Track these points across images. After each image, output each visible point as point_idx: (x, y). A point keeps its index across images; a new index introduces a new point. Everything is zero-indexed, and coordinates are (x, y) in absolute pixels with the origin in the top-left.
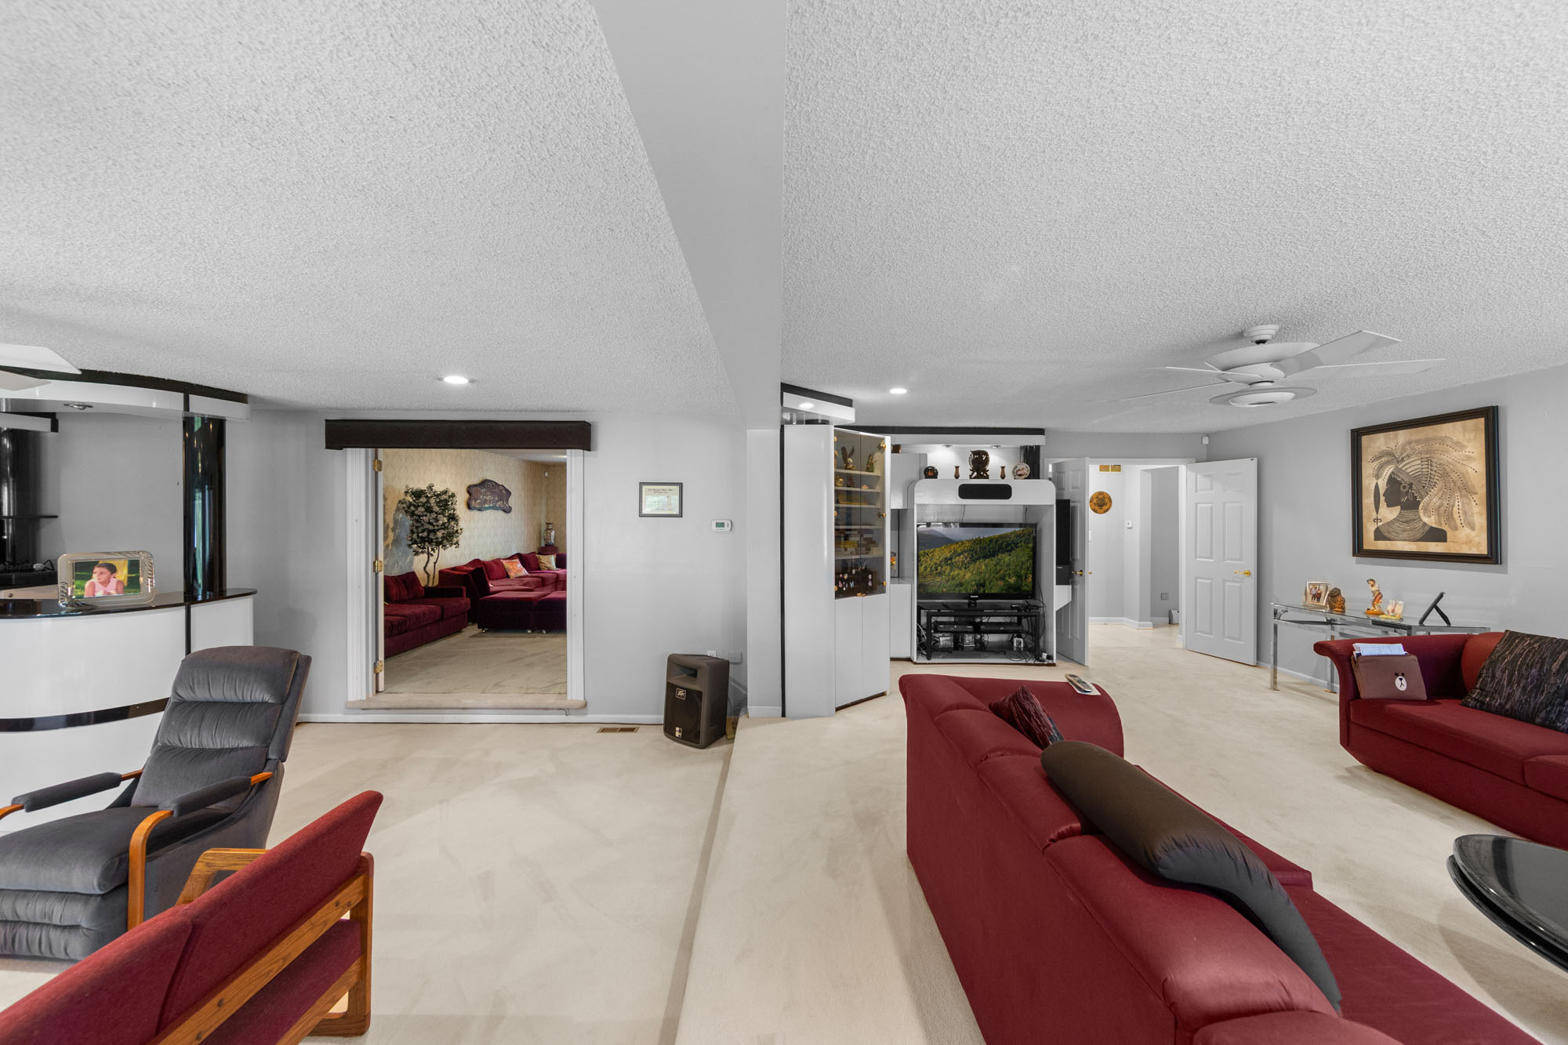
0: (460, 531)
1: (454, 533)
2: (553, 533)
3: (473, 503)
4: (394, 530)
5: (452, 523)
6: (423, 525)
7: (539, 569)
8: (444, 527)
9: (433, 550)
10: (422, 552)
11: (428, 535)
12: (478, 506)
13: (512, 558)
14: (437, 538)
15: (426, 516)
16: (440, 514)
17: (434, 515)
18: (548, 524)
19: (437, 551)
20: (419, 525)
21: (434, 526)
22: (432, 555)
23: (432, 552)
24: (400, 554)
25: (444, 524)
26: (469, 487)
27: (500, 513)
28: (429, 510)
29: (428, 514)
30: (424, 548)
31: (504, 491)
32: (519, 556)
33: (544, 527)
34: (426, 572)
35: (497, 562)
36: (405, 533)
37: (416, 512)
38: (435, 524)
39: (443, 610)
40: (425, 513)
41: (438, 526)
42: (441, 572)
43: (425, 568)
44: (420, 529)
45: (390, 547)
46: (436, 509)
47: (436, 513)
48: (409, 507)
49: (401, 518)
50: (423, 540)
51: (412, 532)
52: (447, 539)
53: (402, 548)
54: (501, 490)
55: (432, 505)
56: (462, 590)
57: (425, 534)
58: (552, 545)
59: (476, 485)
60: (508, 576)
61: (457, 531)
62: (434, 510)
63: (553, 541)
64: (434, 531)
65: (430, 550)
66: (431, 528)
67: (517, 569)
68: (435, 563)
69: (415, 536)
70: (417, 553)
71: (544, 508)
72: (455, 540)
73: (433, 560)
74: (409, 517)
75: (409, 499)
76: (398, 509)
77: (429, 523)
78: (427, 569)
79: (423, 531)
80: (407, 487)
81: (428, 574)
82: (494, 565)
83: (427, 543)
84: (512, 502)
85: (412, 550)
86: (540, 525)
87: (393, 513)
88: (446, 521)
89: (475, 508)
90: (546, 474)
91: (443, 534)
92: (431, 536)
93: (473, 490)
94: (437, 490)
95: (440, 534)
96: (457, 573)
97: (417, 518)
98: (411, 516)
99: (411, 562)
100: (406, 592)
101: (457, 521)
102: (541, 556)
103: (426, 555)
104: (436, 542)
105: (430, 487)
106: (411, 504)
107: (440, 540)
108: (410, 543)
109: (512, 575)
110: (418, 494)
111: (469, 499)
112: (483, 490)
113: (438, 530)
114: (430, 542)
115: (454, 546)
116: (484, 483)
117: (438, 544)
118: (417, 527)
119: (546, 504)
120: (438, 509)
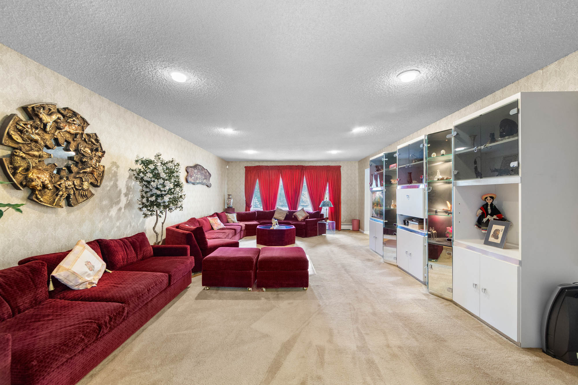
0: (183, 197)
1: (178, 198)
2: (232, 200)
3: (190, 179)
4: (126, 195)
5: (178, 189)
6: (151, 190)
7: (228, 222)
8: (170, 192)
9: (161, 212)
10: (151, 215)
11: (157, 199)
12: (192, 181)
13: (213, 216)
14: (164, 202)
15: (154, 181)
16: (166, 180)
17: (161, 181)
18: (229, 195)
19: (164, 213)
20: (148, 190)
21: (161, 191)
22: (160, 216)
23: (160, 214)
24: (133, 216)
25: (170, 189)
26: (187, 167)
27: (205, 187)
28: (157, 176)
29: (156, 180)
30: (153, 211)
31: (207, 173)
32: (217, 214)
33: (226, 197)
34: (155, 232)
35: (205, 219)
36: (136, 196)
37: (145, 178)
38: (162, 189)
39: (170, 277)
40: (153, 179)
41: (165, 191)
42: (167, 229)
43: (154, 228)
44: (149, 194)
45: (123, 210)
46: (163, 175)
47: (163, 179)
48: (138, 174)
49: (134, 185)
50: (152, 204)
51: (143, 197)
52: (173, 203)
53: (134, 211)
54: (206, 172)
55: (160, 171)
56: (186, 249)
57: (153, 199)
58: (231, 208)
59: (191, 167)
60: (212, 229)
61: (181, 196)
62: (161, 176)
63: (232, 205)
64: (162, 196)
65: (159, 212)
66: (159, 192)
67: (217, 224)
68: (163, 223)
69: (144, 200)
70: (146, 216)
71: (226, 186)
72: (179, 204)
73: (161, 220)
74: (138, 183)
75: (140, 167)
76: (130, 177)
77: (157, 188)
78: (156, 229)
79: (152, 196)
80: (137, 157)
81: (157, 233)
82: (204, 221)
83: (155, 207)
84: (212, 180)
85: (142, 213)
86: (224, 196)
87: (126, 180)
88: (172, 187)
89: (191, 182)
90: (227, 167)
91: (170, 198)
92: (159, 200)
93: (190, 170)
94: (164, 159)
95: (166, 199)
96: (181, 231)
97: (146, 183)
98: (140, 182)
99: (144, 223)
100: (134, 255)
101: (181, 187)
102: (228, 214)
103: (154, 217)
104: (164, 206)
105: (158, 156)
106: (140, 171)
107: (167, 204)
108: (141, 206)
109: (215, 228)
110: (146, 163)
111: (187, 176)
112: (196, 171)
113: (165, 195)
114: (158, 205)
115: (178, 209)
116: (196, 166)
117: (165, 207)
118: (146, 192)
119: (228, 184)
120: (165, 175)
